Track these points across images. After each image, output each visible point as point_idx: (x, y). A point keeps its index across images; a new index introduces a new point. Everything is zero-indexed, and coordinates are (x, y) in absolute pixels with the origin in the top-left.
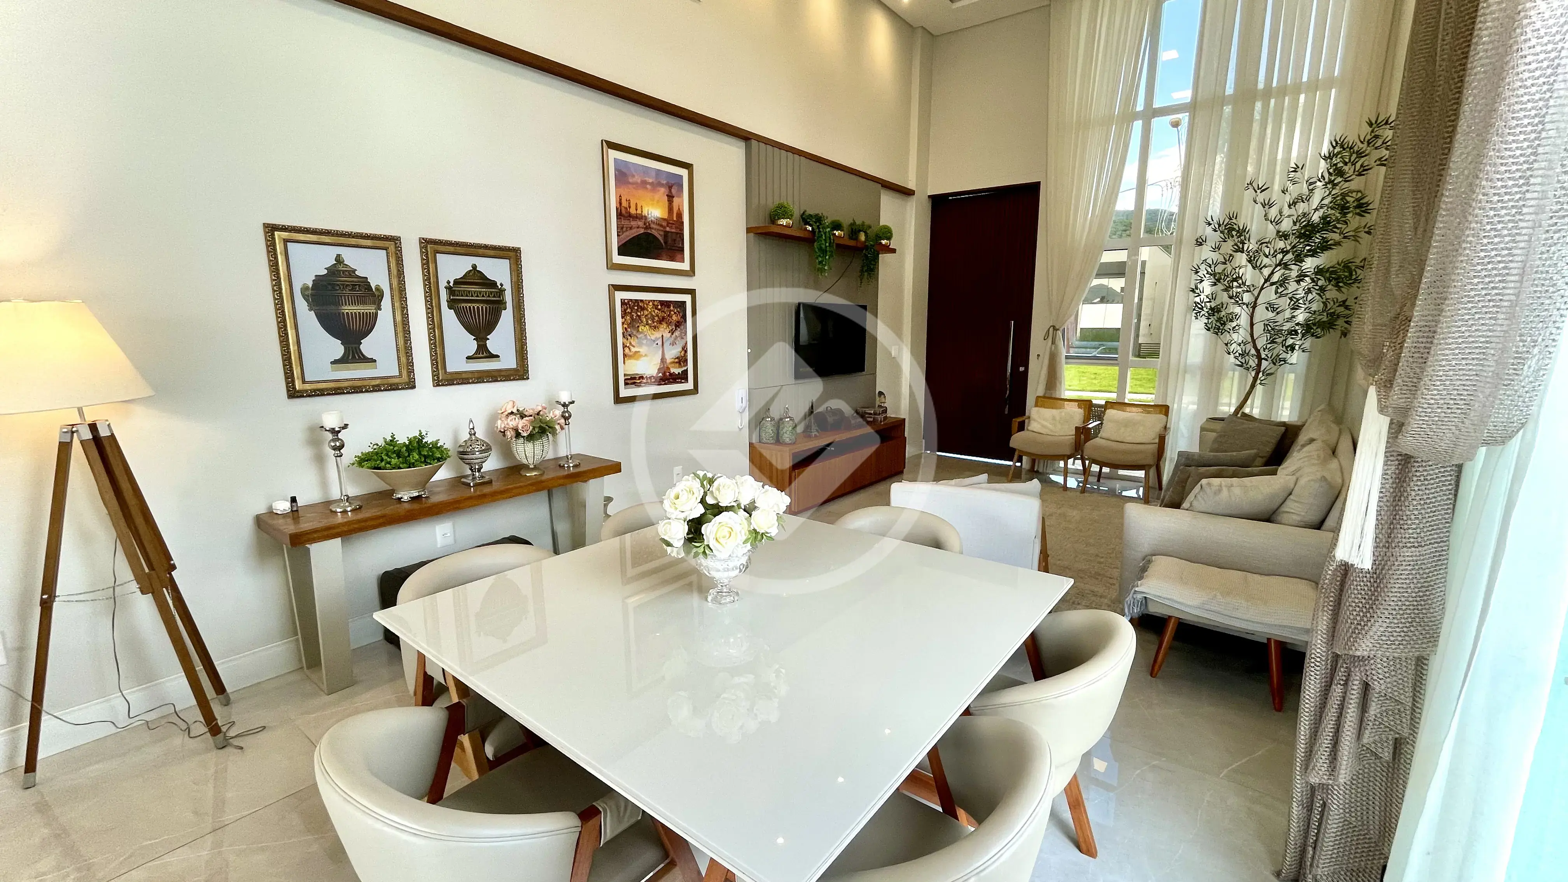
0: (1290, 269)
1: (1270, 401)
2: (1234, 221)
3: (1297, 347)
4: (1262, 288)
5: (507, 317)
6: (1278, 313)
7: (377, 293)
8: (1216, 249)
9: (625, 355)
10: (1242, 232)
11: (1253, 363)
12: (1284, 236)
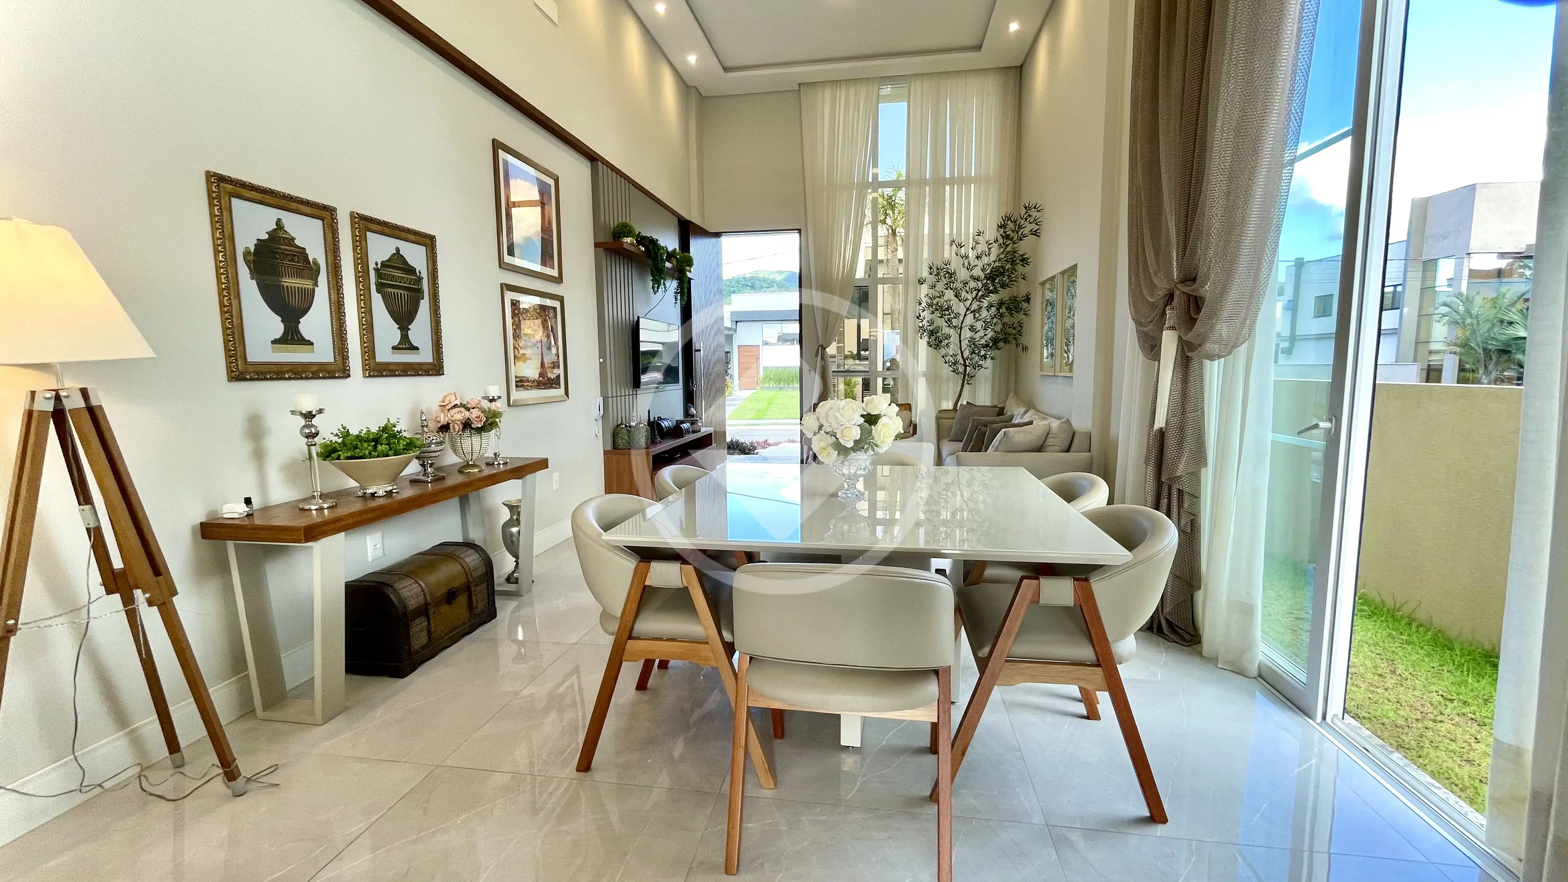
0: (982, 302)
1: (973, 393)
2: (948, 266)
3: (988, 356)
4: (965, 315)
5: (424, 306)
6: (976, 333)
7: (314, 267)
8: (933, 287)
9: (515, 357)
10: (951, 275)
11: (961, 369)
12: (976, 279)
